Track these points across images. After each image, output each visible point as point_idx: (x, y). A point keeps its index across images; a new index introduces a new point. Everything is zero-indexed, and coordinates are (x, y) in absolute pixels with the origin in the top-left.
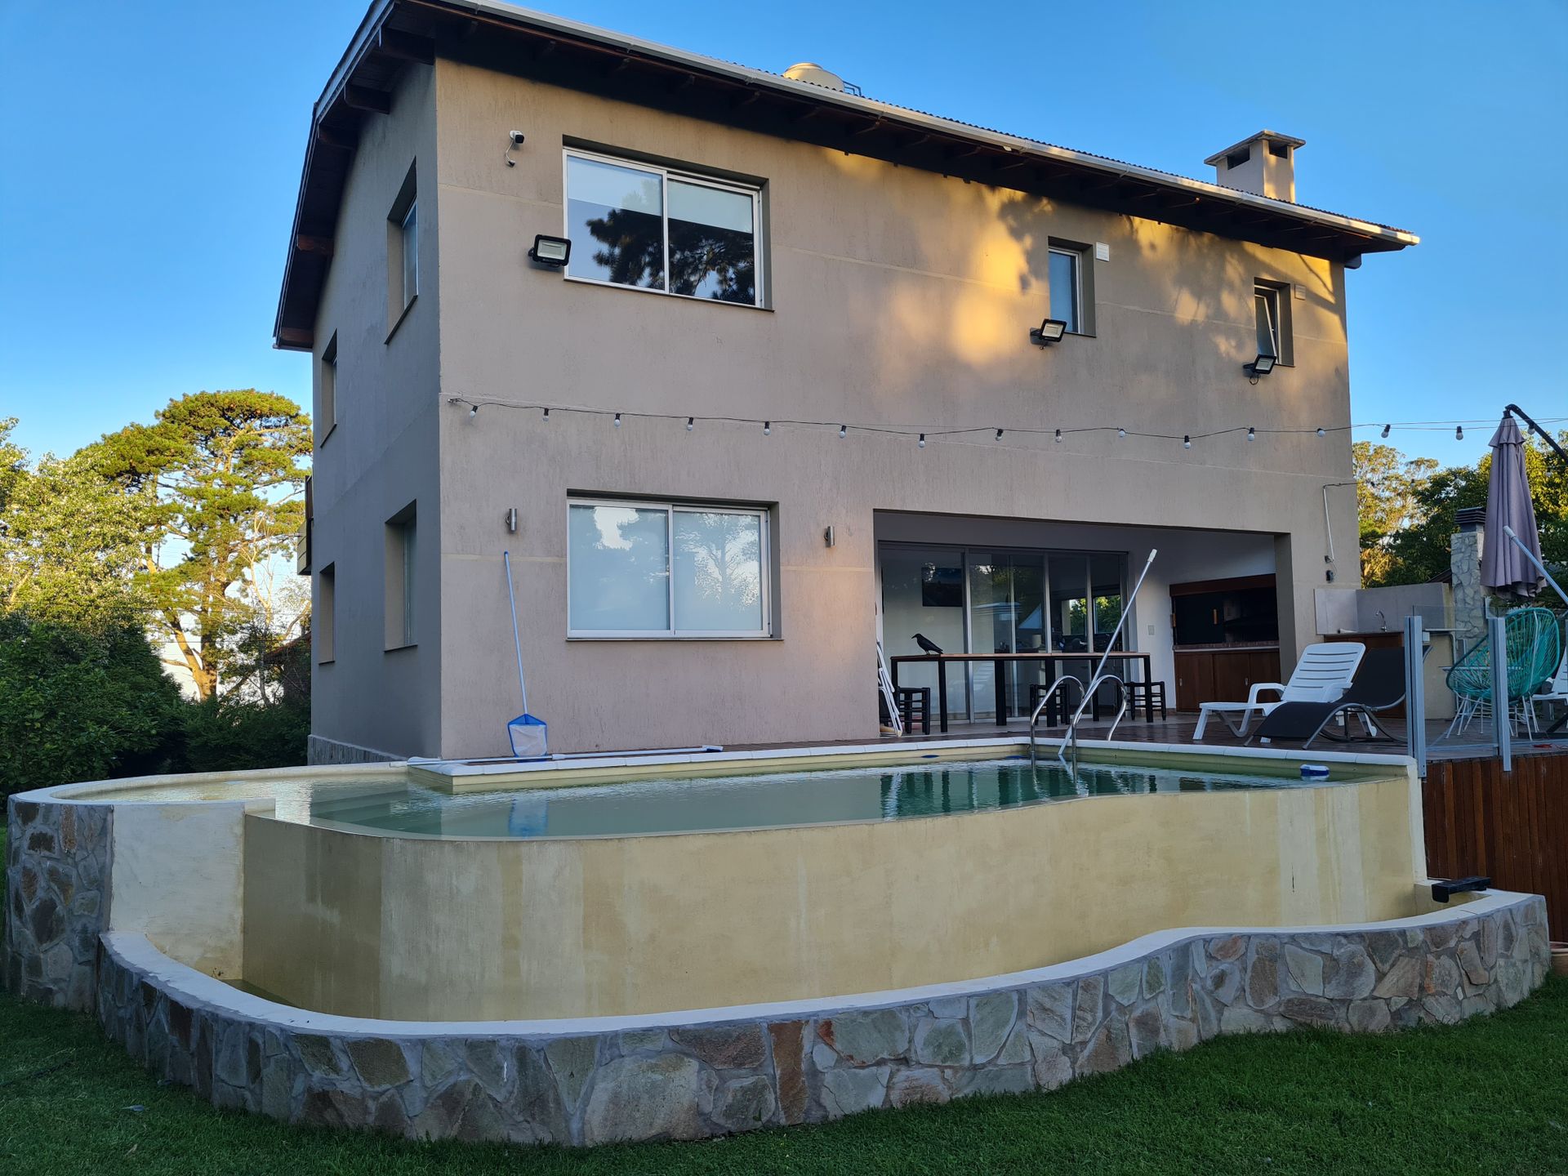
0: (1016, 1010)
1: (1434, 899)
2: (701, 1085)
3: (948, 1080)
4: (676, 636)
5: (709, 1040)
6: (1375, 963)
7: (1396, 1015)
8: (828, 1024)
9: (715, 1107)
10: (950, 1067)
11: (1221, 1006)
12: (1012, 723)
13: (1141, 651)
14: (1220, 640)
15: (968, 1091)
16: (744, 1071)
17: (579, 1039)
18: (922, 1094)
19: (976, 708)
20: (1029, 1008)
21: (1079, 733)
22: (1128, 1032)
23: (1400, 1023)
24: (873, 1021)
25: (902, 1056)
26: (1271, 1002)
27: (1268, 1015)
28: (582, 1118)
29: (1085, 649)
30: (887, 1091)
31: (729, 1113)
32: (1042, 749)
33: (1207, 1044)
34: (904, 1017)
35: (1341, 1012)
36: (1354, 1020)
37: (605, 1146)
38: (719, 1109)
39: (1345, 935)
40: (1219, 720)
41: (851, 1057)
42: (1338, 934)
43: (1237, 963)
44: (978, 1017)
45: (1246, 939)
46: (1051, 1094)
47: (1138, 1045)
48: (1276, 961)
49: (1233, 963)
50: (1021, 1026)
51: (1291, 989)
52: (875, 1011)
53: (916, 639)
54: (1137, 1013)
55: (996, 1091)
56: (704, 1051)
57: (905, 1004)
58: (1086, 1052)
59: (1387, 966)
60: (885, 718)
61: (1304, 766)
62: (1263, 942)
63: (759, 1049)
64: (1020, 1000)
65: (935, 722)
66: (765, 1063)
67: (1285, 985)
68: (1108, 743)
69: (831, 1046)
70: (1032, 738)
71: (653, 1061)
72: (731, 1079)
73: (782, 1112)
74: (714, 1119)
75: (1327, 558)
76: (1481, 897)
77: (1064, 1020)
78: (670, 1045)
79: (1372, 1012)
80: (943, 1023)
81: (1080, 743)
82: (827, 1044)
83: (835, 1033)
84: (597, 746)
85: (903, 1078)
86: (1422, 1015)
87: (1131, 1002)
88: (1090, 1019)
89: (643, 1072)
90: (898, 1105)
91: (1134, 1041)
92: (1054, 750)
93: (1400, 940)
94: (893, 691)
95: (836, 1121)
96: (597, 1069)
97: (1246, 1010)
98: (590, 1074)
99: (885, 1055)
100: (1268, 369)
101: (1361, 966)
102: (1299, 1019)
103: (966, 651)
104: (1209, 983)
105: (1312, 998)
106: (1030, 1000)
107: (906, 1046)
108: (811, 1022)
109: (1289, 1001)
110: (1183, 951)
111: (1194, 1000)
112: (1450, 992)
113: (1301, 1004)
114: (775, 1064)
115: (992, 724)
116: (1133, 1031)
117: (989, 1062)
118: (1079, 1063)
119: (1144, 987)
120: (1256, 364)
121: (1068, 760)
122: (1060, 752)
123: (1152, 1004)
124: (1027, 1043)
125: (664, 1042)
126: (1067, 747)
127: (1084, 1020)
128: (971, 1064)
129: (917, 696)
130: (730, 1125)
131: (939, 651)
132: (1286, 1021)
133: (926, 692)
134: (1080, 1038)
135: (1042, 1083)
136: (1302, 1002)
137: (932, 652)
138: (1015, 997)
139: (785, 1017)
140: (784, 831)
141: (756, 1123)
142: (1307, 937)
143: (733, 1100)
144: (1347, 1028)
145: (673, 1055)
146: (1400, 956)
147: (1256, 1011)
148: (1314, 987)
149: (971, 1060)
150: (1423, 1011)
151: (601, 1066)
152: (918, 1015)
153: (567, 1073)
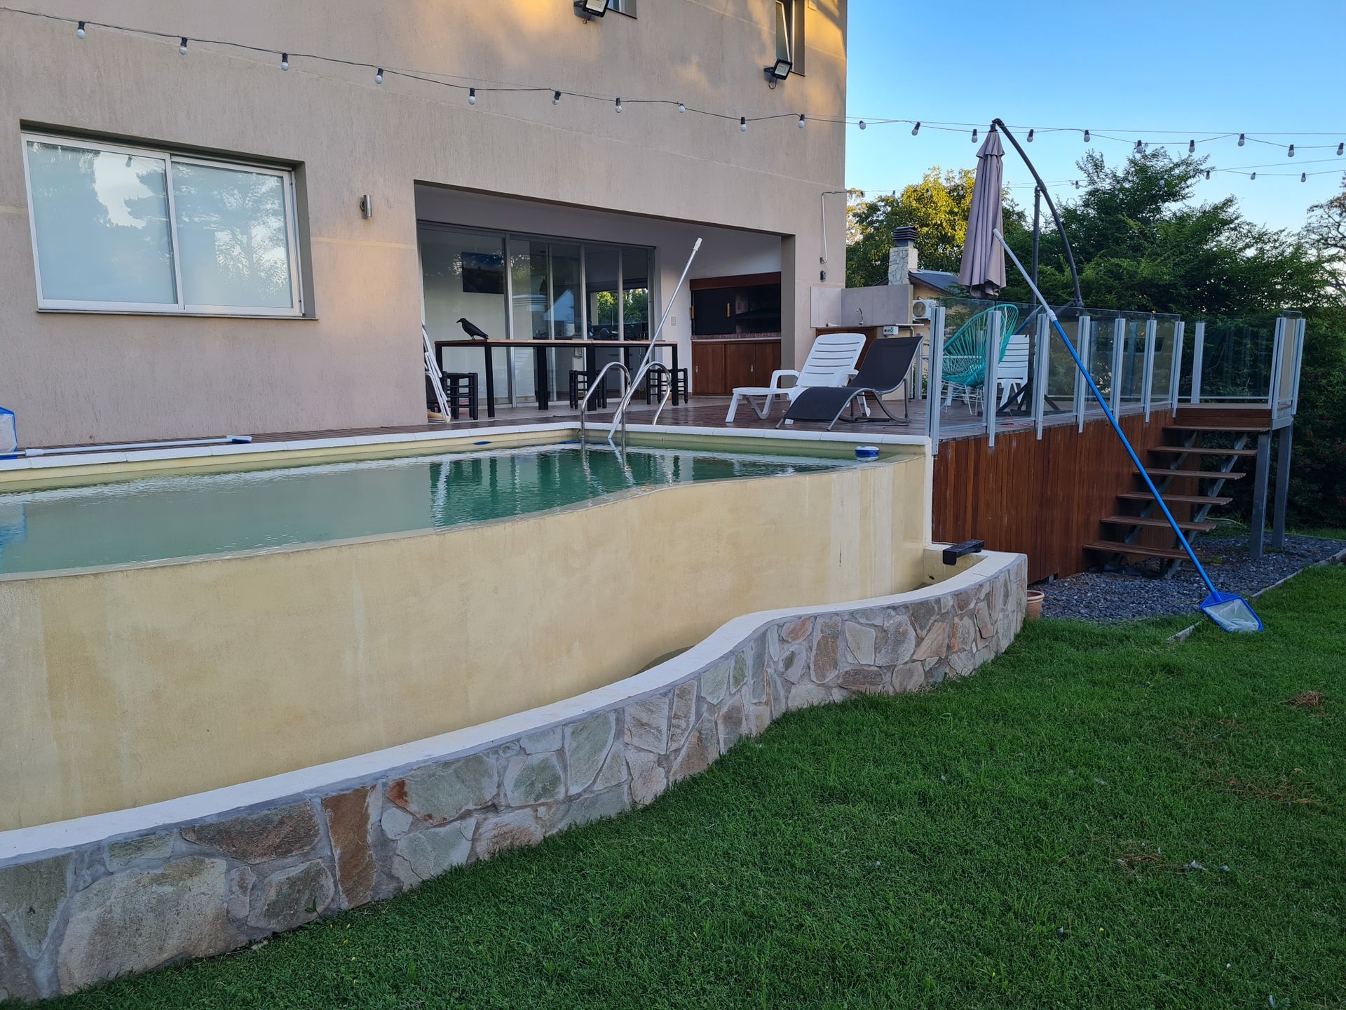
0: (613, 731)
1: (944, 562)
2: (231, 887)
3: (541, 818)
4: (185, 311)
5: (240, 833)
6: (916, 631)
7: (929, 674)
8: (401, 785)
9: (252, 907)
10: (543, 804)
11: (789, 685)
12: (553, 407)
13: (668, 340)
14: (731, 331)
15: (563, 825)
16: (291, 860)
17: (39, 863)
18: (513, 839)
19: (517, 393)
20: (626, 726)
21: (629, 417)
22: (717, 729)
23: (931, 680)
24: (456, 771)
25: (490, 803)
26: (831, 676)
27: (828, 688)
28: (53, 962)
29: (616, 337)
30: (473, 844)
31: (272, 911)
32: (591, 434)
33: (778, 724)
34: (491, 761)
35: (887, 678)
36: (897, 682)
37: (93, 989)
38: (258, 911)
39: (894, 608)
40: (746, 402)
41: (430, 816)
42: (888, 608)
43: (804, 643)
44: (574, 745)
45: (813, 619)
46: (646, 809)
47: (725, 740)
48: (837, 637)
49: (800, 644)
50: (619, 746)
51: (847, 662)
52: (458, 760)
53: (461, 323)
54: (724, 710)
55: (592, 818)
56: (234, 846)
57: (492, 745)
58: (680, 759)
59: (925, 632)
60: (432, 404)
61: (859, 448)
62: (827, 621)
63: (310, 830)
64: (617, 720)
65: (483, 407)
66: (319, 845)
67: (844, 659)
68: (654, 428)
69: (404, 809)
70: (582, 423)
71: (159, 871)
72: (273, 871)
73: (344, 896)
74: (252, 923)
75: (821, 259)
76: (981, 559)
77: (660, 731)
78: (183, 847)
79: (910, 673)
80: (535, 760)
81: (629, 427)
82: (399, 807)
83: (410, 793)
84: (91, 437)
85: (491, 826)
86: (947, 671)
87: (721, 699)
88: (684, 725)
89: (144, 887)
90: (486, 857)
91: (722, 737)
92: (604, 434)
93: (936, 606)
94: (441, 376)
95: (412, 891)
96: (72, 897)
97: (810, 686)
98: (61, 906)
99: (471, 806)
100: (784, 75)
101: (905, 634)
102: (853, 688)
103: (508, 337)
104: (781, 665)
105: (866, 668)
106: (628, 718)
107: (495, 791)
108: (379, 787)
109: (846, 672)
110: (761, 638)
111: (769, 684)
112: (968, 648)
113: (856, 675)
114: (333, 843)
115: (535, 408)
116: (721, 727)
117: (585, 791)
118: (673, 771)
119: (731, 681)
120: (775, 68)
121: (617, 444)
122: (610, 437)
123: (737, 697)
124: (624, 763)
125: (176, 845)
126: (616, 431)
127: (678, 728)
128: (567, 796)
129: (464, 382)
130: (274, 925)
131: (485, 336)
132: (843, 691)
133: (473, 378)
134: (674, 746)
135: (637, 800)
136: (856, 672)
137: (477, 338)
138: (612, 717)
139: (344, 786)
140: (334, 549)
141: (309, 915)
142: (864, 612)
143: (278, 896)
144: (891, 692)
145: (188, 860)
146: (935, 621)
147: (819, 685)
148: (868, 659)
149: (567, 791)
150: (948, 667)
151: (77, 891)
152: (508, 755)
153: (24, 908)
